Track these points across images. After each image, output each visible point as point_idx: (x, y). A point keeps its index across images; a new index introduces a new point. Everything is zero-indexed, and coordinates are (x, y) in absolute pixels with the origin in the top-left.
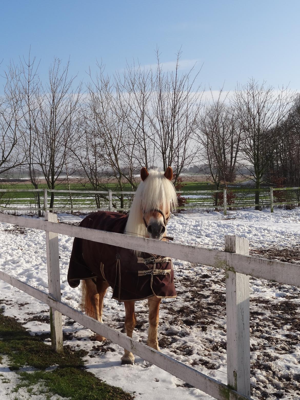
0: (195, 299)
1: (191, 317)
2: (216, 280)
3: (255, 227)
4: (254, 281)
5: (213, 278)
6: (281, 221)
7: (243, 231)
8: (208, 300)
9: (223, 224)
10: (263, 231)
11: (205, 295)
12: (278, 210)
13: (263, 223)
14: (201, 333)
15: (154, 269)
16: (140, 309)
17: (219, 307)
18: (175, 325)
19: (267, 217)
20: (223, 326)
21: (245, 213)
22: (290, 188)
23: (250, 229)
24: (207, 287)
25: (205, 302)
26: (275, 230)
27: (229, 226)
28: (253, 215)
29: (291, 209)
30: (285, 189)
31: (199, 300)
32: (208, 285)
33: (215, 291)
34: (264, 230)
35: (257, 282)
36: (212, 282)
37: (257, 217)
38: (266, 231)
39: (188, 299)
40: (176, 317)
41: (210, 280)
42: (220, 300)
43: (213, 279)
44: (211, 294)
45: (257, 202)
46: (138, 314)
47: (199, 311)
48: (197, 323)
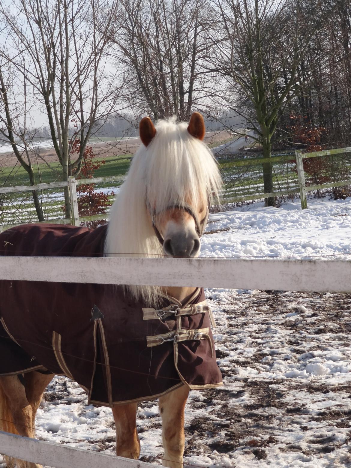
0: (215, 401)
1: (221, 436)
2: (242, 359)
3: (281, 244)
4: (325, 352)
5: (234, 355)
6: (333, 223)
7: (257, 254)
8: (243, 400)
9: (209, 244)
10: (303, 250)
11: (233, 391)
12: (317, 201)
13: (294, 231)
14: (257, 463)
15: (179, 330)
16: (104, 434)
17: (273, 411)
18: (195, 454)
19: (299, 219)
20: (297, 444)
21: (246, 215)
22: (339, 151)
23: (273, 247)
24: (230, 376)
25: (237, 404)
26: (327, 245)
27: (225, 247)
28: (267, 217)
29: (344, 198)
30: (328, 153)
31: (223, 402)
32: (228, 371)
33: (249, 380)
34: (304, 247)
35: (331, 353)
36: (234, 364)
37: (279, 222)
38: (309, 249)
39: (199, 404)
40: (191, 440)
41: (230, 361)
42: (269, 396)
43: (235, 358)
44: (243, 387)
45: (268, 188)
46: (105, 444)
47: (234, 423)
48: (240, 445)
